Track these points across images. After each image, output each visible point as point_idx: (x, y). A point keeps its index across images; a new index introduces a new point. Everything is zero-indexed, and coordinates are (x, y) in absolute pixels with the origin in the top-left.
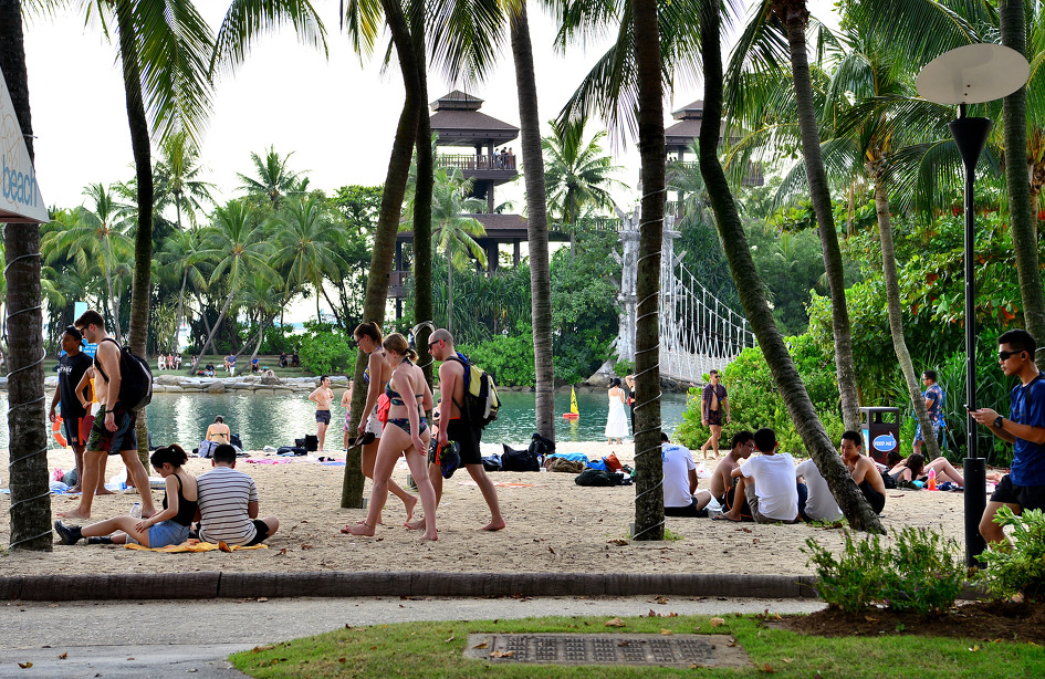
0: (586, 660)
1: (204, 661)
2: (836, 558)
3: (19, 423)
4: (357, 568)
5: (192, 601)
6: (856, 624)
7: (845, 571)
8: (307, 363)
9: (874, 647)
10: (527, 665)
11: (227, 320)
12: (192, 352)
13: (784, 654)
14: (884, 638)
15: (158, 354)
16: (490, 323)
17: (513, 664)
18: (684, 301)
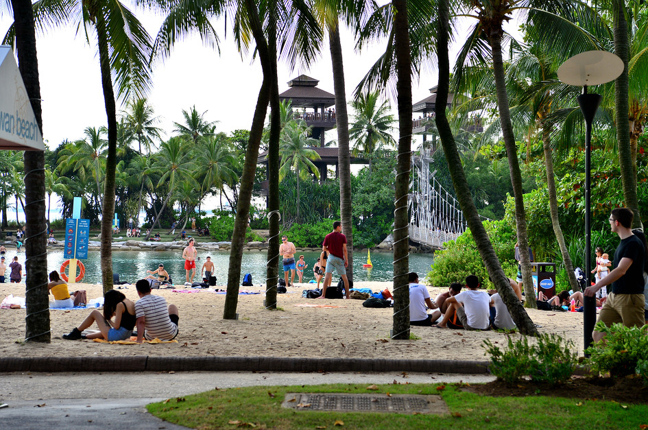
0: (353, 409)
1: (132, 408)
2: (502, 350)
3: (32, 268)
4: (228, 354)
5: (131, 373)
6: (512, 389)
7: (507, 358)
8: (214, 234)
9: (521, 402)
10: (318, 412)
11: (167, 209)
12: (146, 227)
13: (469, 406)
14: (527, 398)
15: (126, 228)
16: (322, 211)
17: (310, 411)
18: (435, 199)
